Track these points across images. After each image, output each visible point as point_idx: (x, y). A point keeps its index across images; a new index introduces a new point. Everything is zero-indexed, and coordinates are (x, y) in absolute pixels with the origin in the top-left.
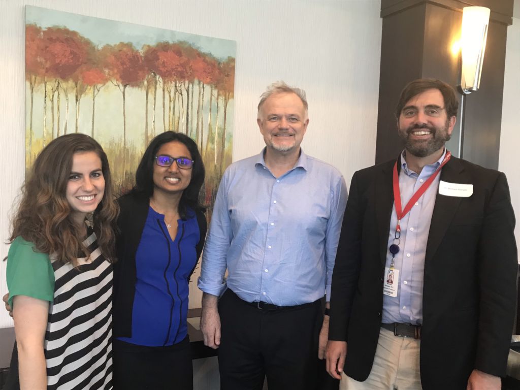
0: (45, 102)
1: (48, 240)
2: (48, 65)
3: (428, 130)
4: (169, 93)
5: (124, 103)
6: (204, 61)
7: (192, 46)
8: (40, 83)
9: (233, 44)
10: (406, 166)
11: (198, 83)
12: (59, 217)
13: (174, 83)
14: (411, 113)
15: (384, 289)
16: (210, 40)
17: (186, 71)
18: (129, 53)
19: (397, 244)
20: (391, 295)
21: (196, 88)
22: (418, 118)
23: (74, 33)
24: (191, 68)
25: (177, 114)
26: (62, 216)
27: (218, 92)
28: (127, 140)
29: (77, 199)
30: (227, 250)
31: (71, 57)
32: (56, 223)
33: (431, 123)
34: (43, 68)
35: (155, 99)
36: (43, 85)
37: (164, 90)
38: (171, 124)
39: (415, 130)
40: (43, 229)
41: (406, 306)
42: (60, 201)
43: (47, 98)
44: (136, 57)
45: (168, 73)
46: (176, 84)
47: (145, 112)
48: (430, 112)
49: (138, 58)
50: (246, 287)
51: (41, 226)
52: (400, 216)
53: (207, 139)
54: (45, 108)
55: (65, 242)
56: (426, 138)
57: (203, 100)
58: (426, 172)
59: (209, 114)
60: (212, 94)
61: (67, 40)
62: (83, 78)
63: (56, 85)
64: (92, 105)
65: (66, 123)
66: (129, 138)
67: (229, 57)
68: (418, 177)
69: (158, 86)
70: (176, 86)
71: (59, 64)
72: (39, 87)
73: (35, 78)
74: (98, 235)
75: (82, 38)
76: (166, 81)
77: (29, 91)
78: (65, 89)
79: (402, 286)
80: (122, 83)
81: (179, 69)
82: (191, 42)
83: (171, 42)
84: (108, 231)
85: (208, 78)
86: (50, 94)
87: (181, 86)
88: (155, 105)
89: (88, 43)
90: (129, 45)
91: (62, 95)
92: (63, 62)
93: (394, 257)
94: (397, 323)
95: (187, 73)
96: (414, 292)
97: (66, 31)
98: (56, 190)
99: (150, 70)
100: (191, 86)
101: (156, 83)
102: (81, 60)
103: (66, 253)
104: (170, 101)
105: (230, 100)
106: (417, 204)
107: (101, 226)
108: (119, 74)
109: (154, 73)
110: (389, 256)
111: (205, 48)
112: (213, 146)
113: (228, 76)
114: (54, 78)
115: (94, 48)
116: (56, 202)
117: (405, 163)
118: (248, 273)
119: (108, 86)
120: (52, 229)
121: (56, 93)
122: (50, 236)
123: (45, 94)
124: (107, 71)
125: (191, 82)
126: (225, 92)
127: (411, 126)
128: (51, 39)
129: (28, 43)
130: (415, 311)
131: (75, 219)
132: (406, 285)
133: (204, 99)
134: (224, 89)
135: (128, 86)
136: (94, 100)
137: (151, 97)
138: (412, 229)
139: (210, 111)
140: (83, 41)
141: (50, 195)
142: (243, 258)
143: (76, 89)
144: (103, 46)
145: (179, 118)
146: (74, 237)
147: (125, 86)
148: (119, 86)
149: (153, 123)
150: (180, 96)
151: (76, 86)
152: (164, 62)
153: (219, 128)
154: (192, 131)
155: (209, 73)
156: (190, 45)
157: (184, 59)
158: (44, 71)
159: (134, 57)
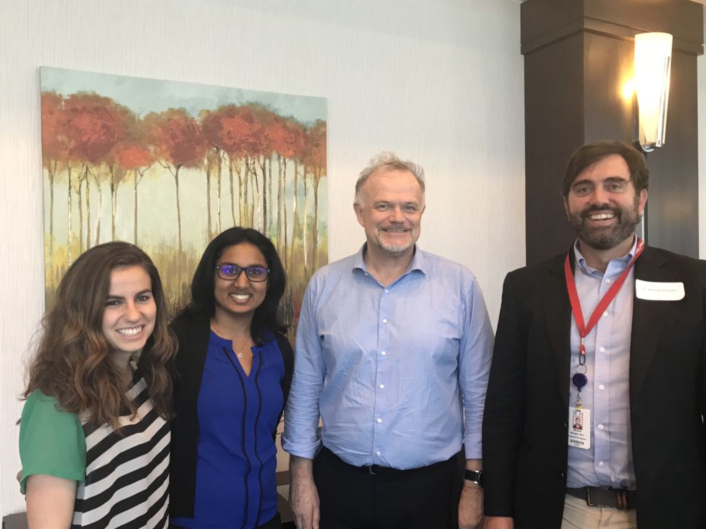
0: (70, 195)
1: (79, 395)
2: (72, 144)
3: (611, 212)
4: (239, 173)
5: (177, 190)
6: (284, 127)
7: (267, 108)
8: (61, 170)
9: (321, 102)
10: (585, 262)
11: (277, 157)
12: (93, 360)
13: (244, 159)
14: (584, 190)
15: (570, 438)
16: (290, 98)
17: (260, 142)
18: (181, 122)
19: (582, 372)
20: (581, 446)
21: (275, 165)
22: (594, 196)
23: (107, 100)
24: (266, 138)
25: (250, 201)
26: (97, 357)
27: (305, 168)
28: (183, 242)
29: (117, 333)
30: (321, 391)
31: (102, 132)
32: (89, 368)
33: (614, 202)
34: (66, 149)
35: (219, 182)
36: (67, 172)
37: (231, 170)
38: (242, 215)
39: (591, 213)
40: (70, 379)
41: (604, 461)
42: (93, 336)
43: (72, 189)
44: (191, 127)
45: (236, 146)
46: (247, 160)
47: (207, 201)
48: (611, 188)
49: (194, 129)
50: (351, 446)
51: (69, 374)
52: (584, 332)
53: (292, 233)
54: (70, 203)
55: (101, 395)
56: (608, 223)
57: (285, 181)
58: (613, 269)
59: (294, 199)
60: (297, 172)
61: (97, 109)
62: (121, 159)
63: (84, 171)
64: (134, 195)
65: (99, 222)
66: (186, 238)
67: (317, 120)
68: (603, 276)
69: (222, 165)
70: (247, 164)
71: (87, 142)
72: (61, 175)
73: (56, 164)
74: (149, 382)
75: (117, 105)
76: (233, 157)
77: (47, 182)
78: (97, 176)
79: (596, 433)
80: (173, 163)
81: (251, 140)
82: (265, 103)
83: (238, 105)
84: (163, 376)
85: (291, 150)
86: (76, 184)
87: (254, 162)
88: (219, 191)
89: (125, 111)
90: (181, 112)
91: (93, 185)
92: (93, 139)
93: (579, 390)
94: (591, 488)
95: (262, 145)
96: (613, 440)
97: (96, 98)
98: (89, 322)
99: (211, 144)
100: (267, 162)
101: (220, 161)
102: (116, 135)
103: (103, 411)
104: (240, 184)
105: (322, 179)
106: (605, 314)
107: (153, 369)
108: (169, 152)
109: (216, 147)
110: (573, 390)
111: (284, 110)
112: (301, 242)
113: (317, 145)
114: (81, 161)
115: (133, 118)
116: (88, 338)
117: (582, 258)
118: (353, 425)
119: (154, 170)
120: (83, 378)
121: (84, 183)
122: (80, 388)
123: (70, 184)
124: (152, 148)
125: (268, 156)
126: (315, 167)
127: (587, 207)
128: (75, 110)
129: (44, 117)
130: (618, 468)
131: (115, 361)
132: (603, 430)
133: (286, 179)
134: (312, 164)
135: (182, 167)
136: (136, 188)
137: (214, 180)
138: (602, 349)
139: (296, 194)
140: (118, 109)
141: (80, 330)
142: (344, 403)
143: (111, 175)
144: (145, 115)
145: (253, 206)
146: (115, 388)
147: (178, 167)
148: (169, 168)
149: (218, 215)
150: (254, 176)
151: (112, 172)
152: (229, 133)
153: (308, 217)
154: (271, 223)
155: (291, 143)
156: (264, 107)
157: (257, 126)
158: (65, 153)
159: (188, 127)
